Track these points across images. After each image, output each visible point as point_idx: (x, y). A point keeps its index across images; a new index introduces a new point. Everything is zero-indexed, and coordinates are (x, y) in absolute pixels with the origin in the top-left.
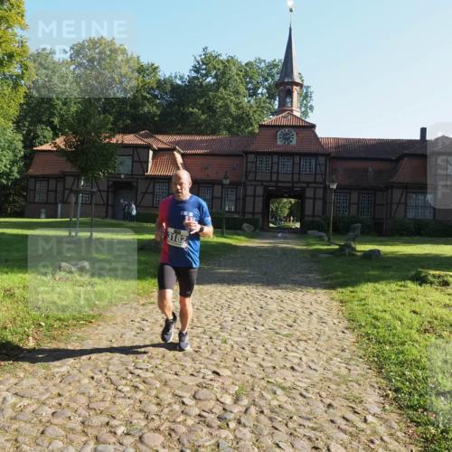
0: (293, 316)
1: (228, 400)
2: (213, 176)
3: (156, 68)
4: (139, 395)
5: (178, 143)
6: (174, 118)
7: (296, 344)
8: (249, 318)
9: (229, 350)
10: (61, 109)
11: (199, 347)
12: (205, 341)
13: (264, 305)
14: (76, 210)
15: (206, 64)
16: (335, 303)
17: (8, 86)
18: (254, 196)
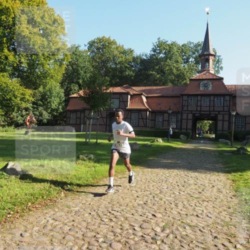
0: (202, 187)
1: (158, 230)
2: (163, 109)
3: (132, 51)
4: (112, 224)
5: (144, 91)
6: (142, 77)
7: (202, 203)
8: (177, 188)
9: (163, 204)
10: (83, 75)
11: (147, 202)
12: (150, 198)
13: (186, 181)
14: (89, 128)
15: (159, 47)
16: (229, 181)
17: (57, 65)
18: (187, 119)
